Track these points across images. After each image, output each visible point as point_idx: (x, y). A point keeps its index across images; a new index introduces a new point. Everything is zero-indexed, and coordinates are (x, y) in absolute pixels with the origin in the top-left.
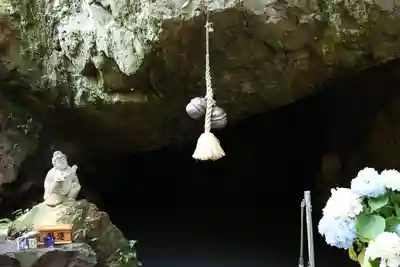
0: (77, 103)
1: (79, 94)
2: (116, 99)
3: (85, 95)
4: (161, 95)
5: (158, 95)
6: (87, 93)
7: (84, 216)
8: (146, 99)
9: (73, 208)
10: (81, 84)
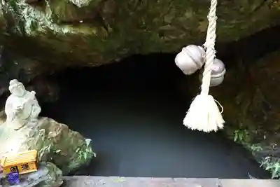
0: (28, 32)
1: (28, 24)
2: (66, 30)
3: (34, 26)
4: (110, 29)
5: (107, 29)
6: (36, 24)
7: (47, 133)
8: (94, 32)
9: (36, 130)
10: (28, 14)
